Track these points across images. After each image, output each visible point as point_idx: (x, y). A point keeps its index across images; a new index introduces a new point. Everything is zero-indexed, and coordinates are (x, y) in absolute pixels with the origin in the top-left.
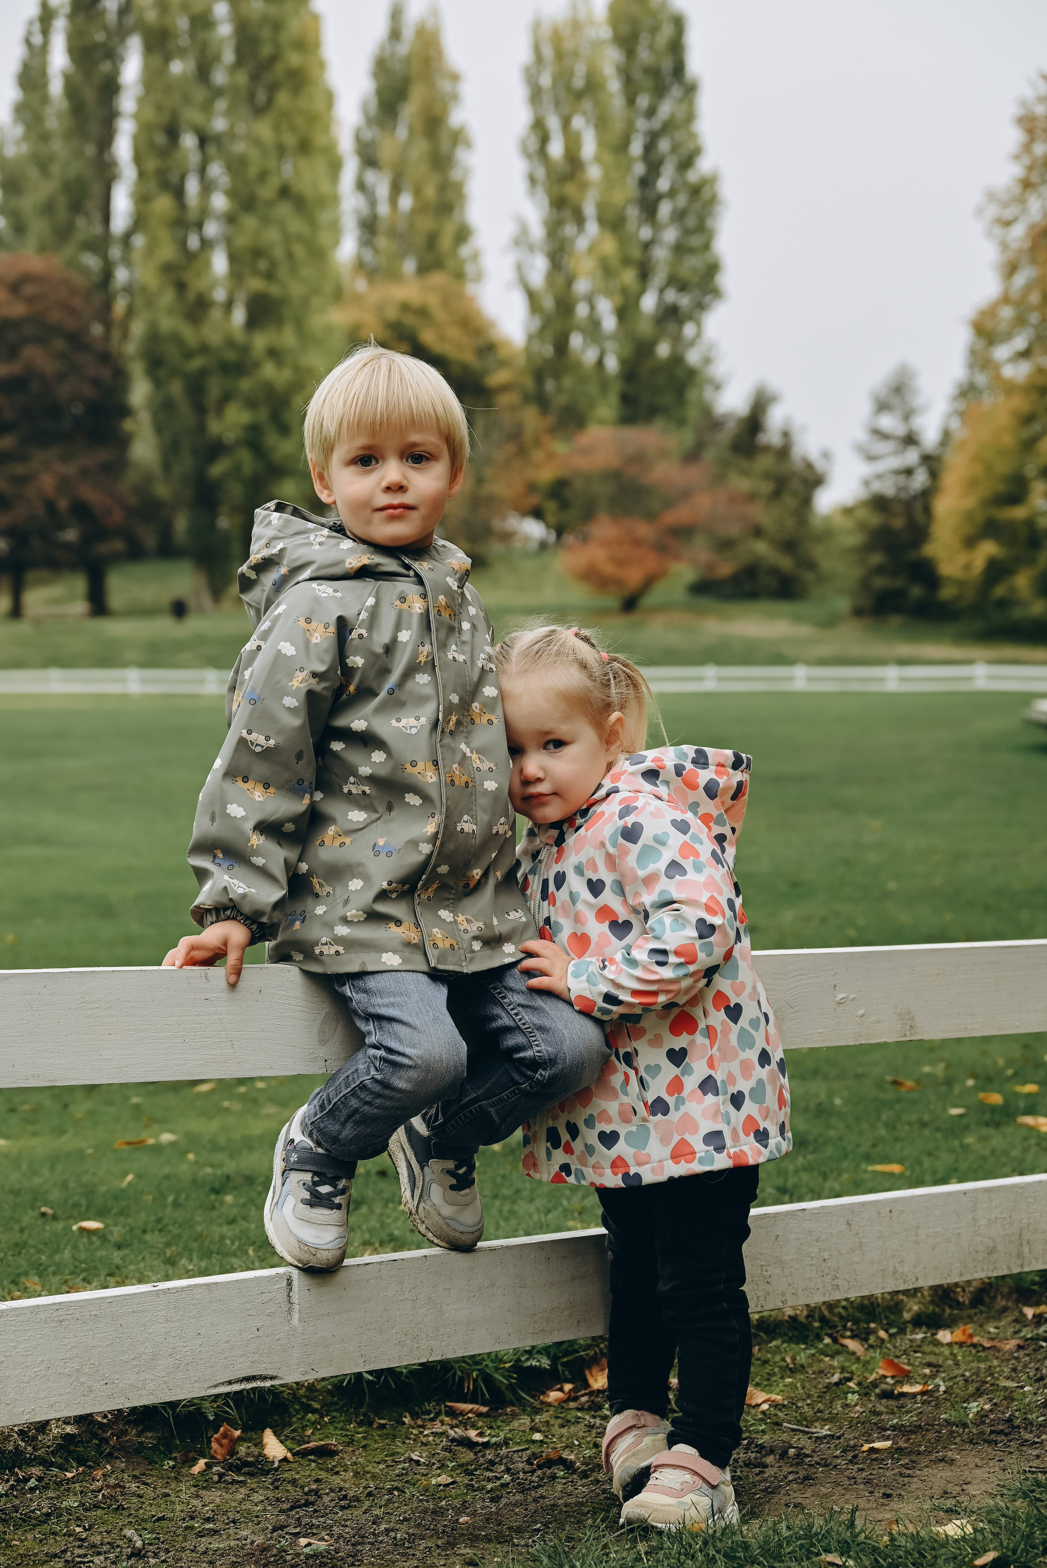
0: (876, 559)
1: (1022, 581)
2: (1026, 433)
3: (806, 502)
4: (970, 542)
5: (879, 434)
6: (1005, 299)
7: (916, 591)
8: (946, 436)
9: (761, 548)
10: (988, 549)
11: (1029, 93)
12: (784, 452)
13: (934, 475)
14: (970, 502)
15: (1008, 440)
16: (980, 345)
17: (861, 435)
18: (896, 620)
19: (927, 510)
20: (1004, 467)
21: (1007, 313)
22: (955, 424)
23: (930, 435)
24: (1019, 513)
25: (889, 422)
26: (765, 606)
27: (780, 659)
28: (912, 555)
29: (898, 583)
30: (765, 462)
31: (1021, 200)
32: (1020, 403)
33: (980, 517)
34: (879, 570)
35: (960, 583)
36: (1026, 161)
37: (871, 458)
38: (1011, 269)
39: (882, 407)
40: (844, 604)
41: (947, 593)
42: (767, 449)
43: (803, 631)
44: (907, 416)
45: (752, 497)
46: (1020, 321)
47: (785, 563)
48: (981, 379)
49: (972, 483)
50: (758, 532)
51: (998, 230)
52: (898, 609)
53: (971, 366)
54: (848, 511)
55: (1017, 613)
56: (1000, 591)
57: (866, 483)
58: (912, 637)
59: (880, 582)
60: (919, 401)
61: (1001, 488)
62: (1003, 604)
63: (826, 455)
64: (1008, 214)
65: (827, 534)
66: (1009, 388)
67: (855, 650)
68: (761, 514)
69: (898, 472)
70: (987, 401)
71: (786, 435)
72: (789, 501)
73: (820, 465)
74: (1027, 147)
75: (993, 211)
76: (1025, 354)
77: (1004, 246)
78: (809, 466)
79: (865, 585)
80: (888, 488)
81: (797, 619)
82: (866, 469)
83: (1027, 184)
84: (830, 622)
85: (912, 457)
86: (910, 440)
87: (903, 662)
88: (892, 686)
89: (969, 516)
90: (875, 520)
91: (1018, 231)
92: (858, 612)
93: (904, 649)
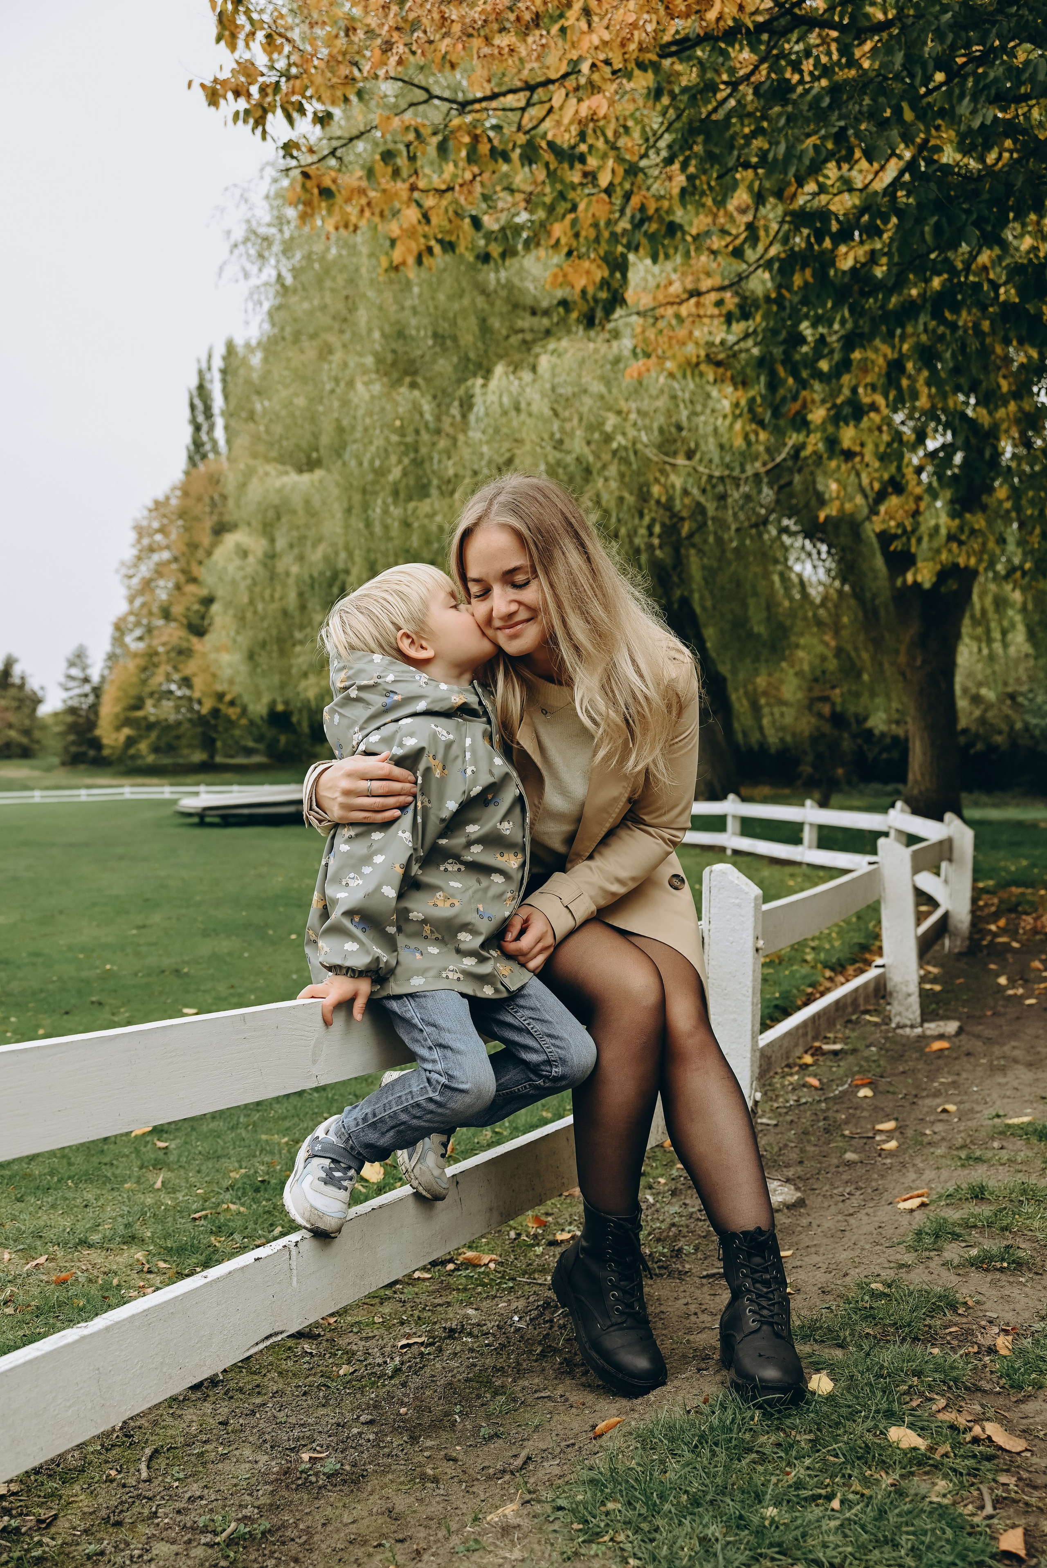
0: (72, 737)
1: (143, 746)
2: (143, 676)
3: (34, 710)
4: (118, 728)
5: (71, 678)
6: (131, 613)
7: (92, 753)
8: (103, 678)
9: (13, 734)
10: (127, 731)
11: (138, 515)
12: (22, 687)
13: (97, 696)
14: (117, 709)
15: (134, 679)
16: (117, 634)
17: (62, 679)
18: (82, 767)
19: (96, 713)
20: (133, 692)
21: (132, 619)
22: (106, 672)
23: (95, 678)
24: (140, 714)
25: (74, 672)
26: (15, 762)
27: (26, 787)
28: (89, 736)
29: (83, 749)
30: (13, 692)
31: (135, 566)
32: (140, 662)
33: (122, 717)
34: (73, 743)
35: (113, 748)
36: (139, 547)
37: (67, 689)
38: (131, 600)
39: (72, 664)
40: (56, 760)
41: (106, 752)
42: (13, 685)
43: (36, 773)
44: (84, 669)
45: (6, 709)
46: (138, 624)
47: (24, 740)
48: (118, 651)
49: (118, 700)
50: (10, 726)
51: (126, 581)
52: (83, 762)
53: (113, 645)
54: (56, 714)
55: (139, 762)
56: (132, 751)
57: (64, 701)
58: (92, 775)
59: (73, 749)
60: (89, 661)
61: (132, 702)
62: (133, 757)
63: (42, 688)
64: (131, 572)
65: (44, 727)
66: (135, 655)
67: (64, 782)
68: (12, 717)
69: (80, 696)
70: (122, 661)
71: (23, 678)
72: (26, 711)
73: (40, 693)
74: (139, 541)
75: (124, 571)
76: (140, 639)
77: (129, 587)
78: (35, 693)
79: (66, 749)
80: (74, 703)
81: (33, 768)
82: (65, 695)
83: (139, 558)
84: (49, 769)
85: (87, 688)
86: (86, 680)
87: (89, 787)
88: (84, 799)
89: (117, 716)
90: (70, 719)
91: (135, 581)
92: (63, 764)
93: (88, 781)
